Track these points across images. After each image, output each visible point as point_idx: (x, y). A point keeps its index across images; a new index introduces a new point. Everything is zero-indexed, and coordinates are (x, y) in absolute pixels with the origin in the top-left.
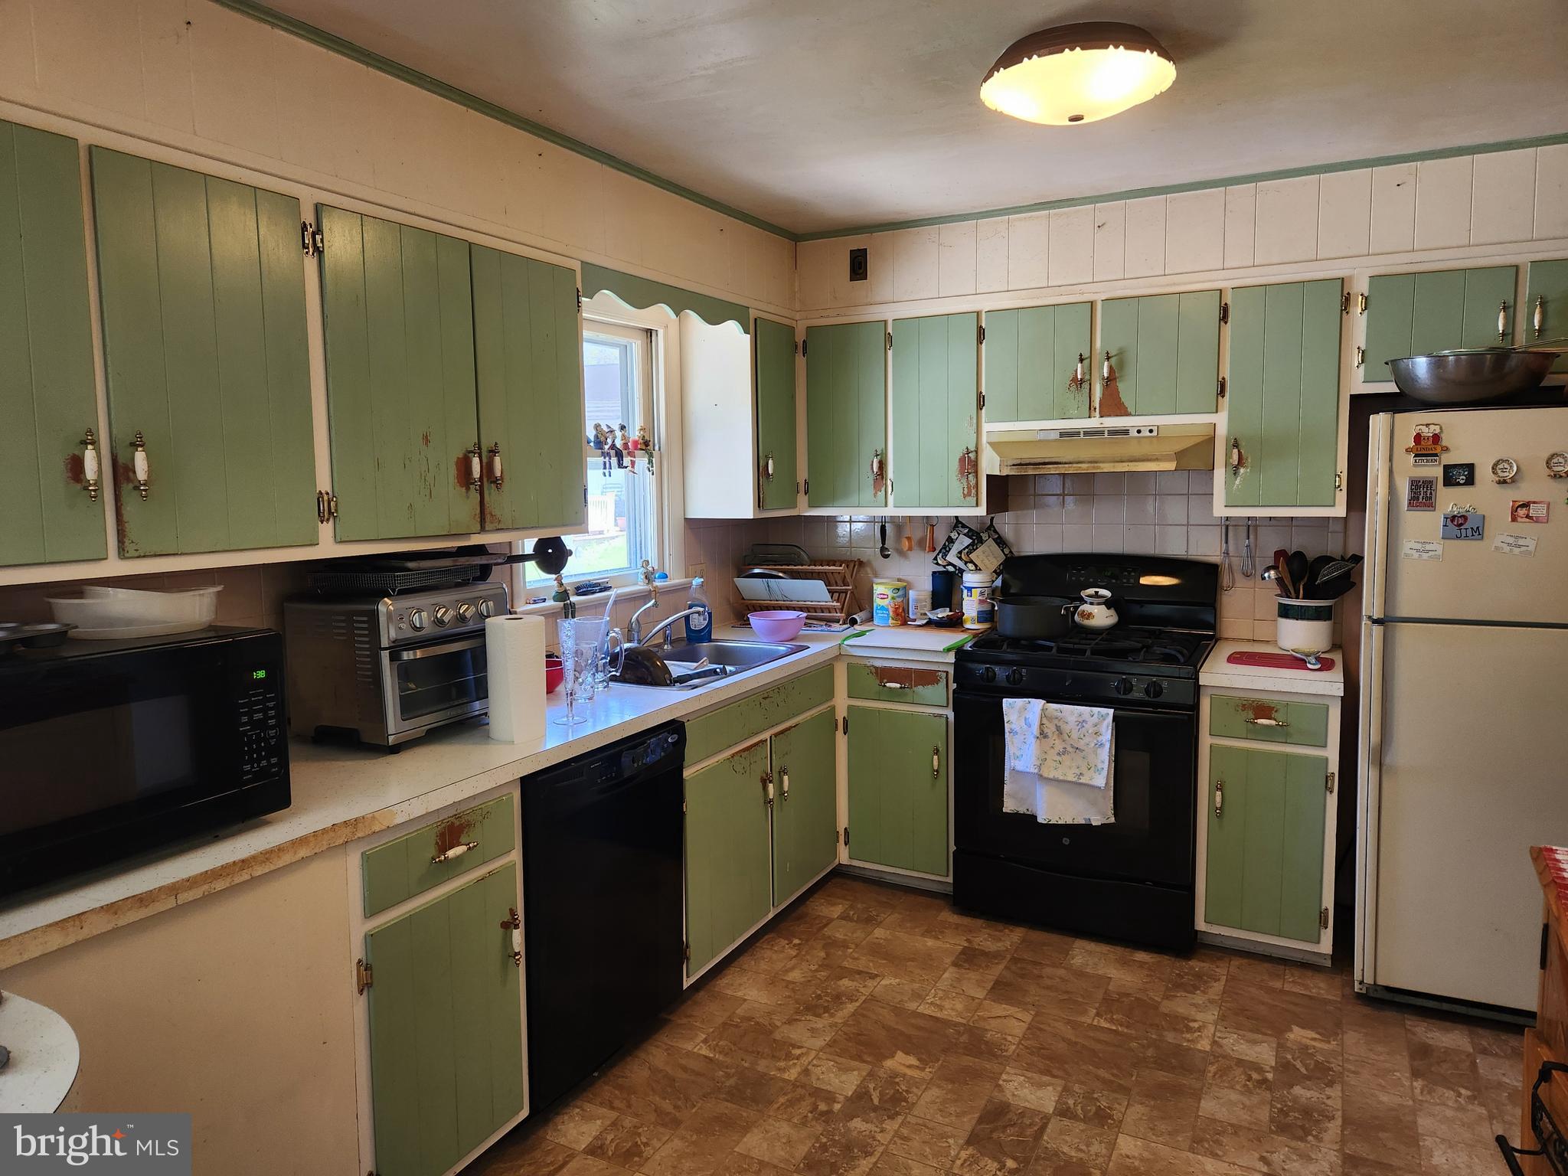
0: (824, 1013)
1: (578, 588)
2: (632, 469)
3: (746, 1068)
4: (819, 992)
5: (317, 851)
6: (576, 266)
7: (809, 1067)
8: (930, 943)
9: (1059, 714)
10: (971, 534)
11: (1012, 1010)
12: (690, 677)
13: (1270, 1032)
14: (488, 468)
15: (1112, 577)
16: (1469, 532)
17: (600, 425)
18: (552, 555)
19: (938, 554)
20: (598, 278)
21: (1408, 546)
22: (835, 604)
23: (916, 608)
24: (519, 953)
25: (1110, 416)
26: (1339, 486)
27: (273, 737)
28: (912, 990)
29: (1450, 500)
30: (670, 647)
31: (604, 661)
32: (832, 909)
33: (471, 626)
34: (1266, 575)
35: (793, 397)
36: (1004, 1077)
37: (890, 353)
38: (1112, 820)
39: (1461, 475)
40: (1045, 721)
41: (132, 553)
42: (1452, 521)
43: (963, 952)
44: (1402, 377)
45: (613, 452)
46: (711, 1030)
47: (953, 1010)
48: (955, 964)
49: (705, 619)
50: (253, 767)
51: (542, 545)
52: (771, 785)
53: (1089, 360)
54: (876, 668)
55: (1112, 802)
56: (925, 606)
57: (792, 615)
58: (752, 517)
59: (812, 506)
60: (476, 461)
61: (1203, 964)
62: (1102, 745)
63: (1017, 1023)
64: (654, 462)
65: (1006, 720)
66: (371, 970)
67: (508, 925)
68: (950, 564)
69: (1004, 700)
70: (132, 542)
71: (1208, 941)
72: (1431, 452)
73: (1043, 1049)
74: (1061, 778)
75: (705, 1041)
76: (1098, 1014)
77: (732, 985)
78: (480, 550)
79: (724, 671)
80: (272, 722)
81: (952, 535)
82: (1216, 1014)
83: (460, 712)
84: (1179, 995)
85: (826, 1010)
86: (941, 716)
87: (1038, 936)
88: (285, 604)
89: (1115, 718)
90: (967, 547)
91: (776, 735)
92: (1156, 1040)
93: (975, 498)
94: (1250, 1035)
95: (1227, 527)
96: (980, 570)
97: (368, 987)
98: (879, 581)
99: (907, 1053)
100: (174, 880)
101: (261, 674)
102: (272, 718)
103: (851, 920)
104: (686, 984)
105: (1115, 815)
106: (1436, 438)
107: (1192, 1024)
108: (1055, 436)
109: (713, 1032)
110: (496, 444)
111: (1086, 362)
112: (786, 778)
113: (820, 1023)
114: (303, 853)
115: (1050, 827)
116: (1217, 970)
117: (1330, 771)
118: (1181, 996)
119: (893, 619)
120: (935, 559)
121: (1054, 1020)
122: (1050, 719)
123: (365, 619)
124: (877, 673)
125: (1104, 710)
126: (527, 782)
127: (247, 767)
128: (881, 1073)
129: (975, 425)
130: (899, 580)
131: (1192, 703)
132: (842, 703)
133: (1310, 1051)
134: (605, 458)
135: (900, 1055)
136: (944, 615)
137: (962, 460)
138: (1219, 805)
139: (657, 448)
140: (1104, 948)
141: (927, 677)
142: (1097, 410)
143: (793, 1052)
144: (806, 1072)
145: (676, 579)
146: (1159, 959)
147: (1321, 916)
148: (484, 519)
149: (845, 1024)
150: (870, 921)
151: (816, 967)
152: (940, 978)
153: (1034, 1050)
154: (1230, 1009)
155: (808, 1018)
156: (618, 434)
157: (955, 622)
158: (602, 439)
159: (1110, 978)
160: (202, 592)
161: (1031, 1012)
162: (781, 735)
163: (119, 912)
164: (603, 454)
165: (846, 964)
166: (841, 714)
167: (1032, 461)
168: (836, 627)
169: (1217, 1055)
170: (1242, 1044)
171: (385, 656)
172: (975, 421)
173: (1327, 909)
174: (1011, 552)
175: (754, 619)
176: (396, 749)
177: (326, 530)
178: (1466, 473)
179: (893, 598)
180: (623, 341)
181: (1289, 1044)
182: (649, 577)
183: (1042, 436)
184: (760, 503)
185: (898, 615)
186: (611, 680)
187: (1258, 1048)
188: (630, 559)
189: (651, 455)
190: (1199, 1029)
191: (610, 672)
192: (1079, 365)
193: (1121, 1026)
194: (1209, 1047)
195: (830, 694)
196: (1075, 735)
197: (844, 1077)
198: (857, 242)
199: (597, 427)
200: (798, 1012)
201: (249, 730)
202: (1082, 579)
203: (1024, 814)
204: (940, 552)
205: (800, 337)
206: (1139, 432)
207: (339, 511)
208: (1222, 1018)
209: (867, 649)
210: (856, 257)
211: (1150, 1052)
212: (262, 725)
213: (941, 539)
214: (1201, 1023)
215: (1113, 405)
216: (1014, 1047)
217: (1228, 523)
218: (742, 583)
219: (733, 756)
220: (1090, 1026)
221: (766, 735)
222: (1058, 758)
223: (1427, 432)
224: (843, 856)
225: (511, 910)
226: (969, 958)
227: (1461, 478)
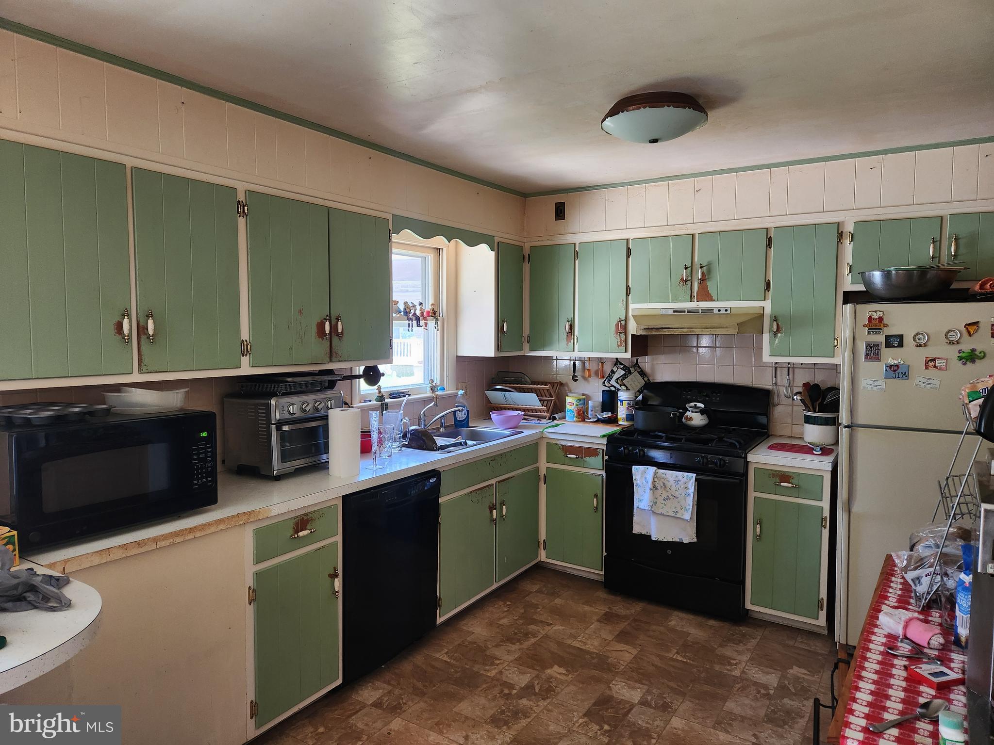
0: (517, 642)
1: (390, 395)
2: (425, 328)
3: (467, 669)
4: (516, 631)
5: (228, 526)
6: (390, 217)
7: (503, 670)
8: (587, 608)
9: (664, 476)
10: (625, 368)
11: (626, 647)
12: (448, 446)
13: (779, 668)
14: (334, 328)
15: (707, 396)
16: (900, 375)
17: (407, 303)
18: (372, 376)
19: (605, 380)
20: (401, 223)
21: (864, 383)
22: (543, 407)
23: (592, 411)
24: (338, 592)
25: (702, 301)
26: (836, 346)
27: (209, 467)
28: (571, 634)
29: (890, 356)
30: (444, 430)
31: (400, 435)
32: (533, 586)
33: (322, 413)
34: (795, 397)
35: (521, 287)
36: (614, 682)
37: (577, 262)
38: (695, 540)
39: (895, 341)
40: (656, 480)
41: (145, 371)
42: (890, 368)
43: (605, 614)
44: (867, 283)
45: (414, 318)
46: (452, 647)
47: (593, 645)
48: (598, 621)
49: (465, 414)
50: (198, 482)
51: (368, 370)
52: (494, 511)
53: (690, 268)
54: (563, 446)
55: (695, 529)
56: (598, 410)
57: (516, 413)
58: (493, 356)
59: (532, 349)
60: (327, 324)
61: (747, 629)
62: (689, 495)
63: (627, 654)
64: (439, 323)
65: (634, 478)
66: (255, 592)
67: (333, 576)
68: (612, 386)
69: (633, 467)
70: (145, 365)
71: (755, 616)
72: (878, 327)
73: (640, 669)
74: (665, 514)
75: (446, 653)
76: (677, 653)
77: (467, 625)
78: (330, 372)
79: (466, 443)
80: (209, 459)
81: (614, 369)
82: (749, 656)
83: (314, 459)
84: (729, 645)
85: (519, 641)
86: (599, 475)
87: (651, 608)
88: (225, 399)
89: (696, 480)
90: (621, 376)
91: (499, 482)
92: (708, 668)
93: (624, 348)
94: (766, 669)
95: (776, 368)
96: (629, 390)
97: (254, 602)
98: (571, 394)
99: (560, 667)
100: (155, 535)
101: (205, 434)
102: (209, 457)
103: (543, 593)
104: (439, 621)
105: (697, 537)
106: (881, 319)
107: (732, 661)
108: (671, 312)
109: (452, 649)
110: (339, 315)
111: (689, 270)
112: (504, 507)
113: (513, 648)
114: (221, 527)
115: (658, 543)
116: (757, 633)
117: (824, 515)
118: (730, 646)
119: (576, 417)
120: (604, 383)
121: (650, 654)
122: (660, 478)
123: (264, 408)
124: (563, 449)
125: (690, 475)
126: (345, 498)
127: (196, 482)
128: (543, 676)
129: (625, 305)
130: (583, 395)
131: (742, 472)
132: (543, 465)
133: (800, 680)
134: (409, 321)
135: (556, 668)
136: (607, 416)
137: (617, 325)
138: (758, 534)
139: (441, 315)
140: (691, 617)
141: (592, 452)
142: (696, 297)
143: (495, 662)
144: (501, 673)
145: (450, 391)
146: (722, 625)
147: (819, 603)
148: (332, 355)
149: (527, 649)
150: (554, 594)
151: (517, 618)
152: (589, 627)
153: (634, 669)
154: (758, 655)
155: (507, 644)
156: (418, 307)
157: (613, 421)
158: (408, 310)
159: (690, 633)
160: (177, 391)
161: (638, 649)
162: (502, 483)
163: (128, 549)
164: (408, 319)
165: (535, 617)
166: (543, 471)
167: (655, 327)
168: (544, 421)
169: (743, 679)
170: (760, 674)
171: (273, 427)
172: (625, 303)
173: (822, 599)
174: (648, 379)
175: (493, 416)
176: (278, 478)
177: (245, 360)
178: (898, 340)
179: (577, 405)
180: (424, 255)
181: (788, 676)
182: (433, 389)
183: (664, 312)
184: (498, 347)
185: (579, 415)
186: (403, 447)
187: (768, 677)
188: (425, 378)
189: (437, 320)
190: (736, 664)
191: (402, 442)
192: (685, 271)
193: (690, 660)
194: (739, 674)
195: (536, 460)
196: (673, 488)
197: (521, 677)
198: (559, 198)
199: (405, 303)
200: (502, 641)
201: (197, 463)
202: (689, 397)
203: (645, 535)
204: (607, 379)
205: (526, 252)
206: (719, 311)
207: (252, 350)
208: (751, 659)
209: (559, 434)
210: (559, 207)
211: (703, 675)
212: (204, 460)
213: (608, 370)
214: (738, 662)
215: (705, 295)
216: (623, 667)
217: (777, 365)
218: (490, 394)
219: (471, 492)
220: (672, 659)
221: (493, 481)
222: (664, 502)
223: (876, 316)
224: (543, 556)
225: (335, 568)
226: (608, 618)
227: (896, 343)
